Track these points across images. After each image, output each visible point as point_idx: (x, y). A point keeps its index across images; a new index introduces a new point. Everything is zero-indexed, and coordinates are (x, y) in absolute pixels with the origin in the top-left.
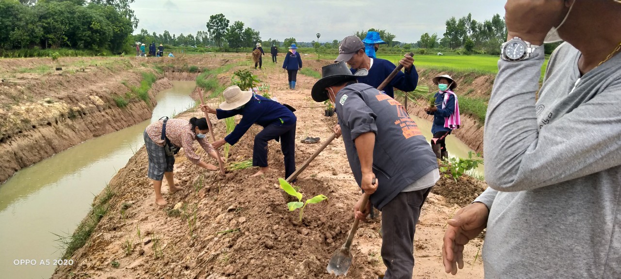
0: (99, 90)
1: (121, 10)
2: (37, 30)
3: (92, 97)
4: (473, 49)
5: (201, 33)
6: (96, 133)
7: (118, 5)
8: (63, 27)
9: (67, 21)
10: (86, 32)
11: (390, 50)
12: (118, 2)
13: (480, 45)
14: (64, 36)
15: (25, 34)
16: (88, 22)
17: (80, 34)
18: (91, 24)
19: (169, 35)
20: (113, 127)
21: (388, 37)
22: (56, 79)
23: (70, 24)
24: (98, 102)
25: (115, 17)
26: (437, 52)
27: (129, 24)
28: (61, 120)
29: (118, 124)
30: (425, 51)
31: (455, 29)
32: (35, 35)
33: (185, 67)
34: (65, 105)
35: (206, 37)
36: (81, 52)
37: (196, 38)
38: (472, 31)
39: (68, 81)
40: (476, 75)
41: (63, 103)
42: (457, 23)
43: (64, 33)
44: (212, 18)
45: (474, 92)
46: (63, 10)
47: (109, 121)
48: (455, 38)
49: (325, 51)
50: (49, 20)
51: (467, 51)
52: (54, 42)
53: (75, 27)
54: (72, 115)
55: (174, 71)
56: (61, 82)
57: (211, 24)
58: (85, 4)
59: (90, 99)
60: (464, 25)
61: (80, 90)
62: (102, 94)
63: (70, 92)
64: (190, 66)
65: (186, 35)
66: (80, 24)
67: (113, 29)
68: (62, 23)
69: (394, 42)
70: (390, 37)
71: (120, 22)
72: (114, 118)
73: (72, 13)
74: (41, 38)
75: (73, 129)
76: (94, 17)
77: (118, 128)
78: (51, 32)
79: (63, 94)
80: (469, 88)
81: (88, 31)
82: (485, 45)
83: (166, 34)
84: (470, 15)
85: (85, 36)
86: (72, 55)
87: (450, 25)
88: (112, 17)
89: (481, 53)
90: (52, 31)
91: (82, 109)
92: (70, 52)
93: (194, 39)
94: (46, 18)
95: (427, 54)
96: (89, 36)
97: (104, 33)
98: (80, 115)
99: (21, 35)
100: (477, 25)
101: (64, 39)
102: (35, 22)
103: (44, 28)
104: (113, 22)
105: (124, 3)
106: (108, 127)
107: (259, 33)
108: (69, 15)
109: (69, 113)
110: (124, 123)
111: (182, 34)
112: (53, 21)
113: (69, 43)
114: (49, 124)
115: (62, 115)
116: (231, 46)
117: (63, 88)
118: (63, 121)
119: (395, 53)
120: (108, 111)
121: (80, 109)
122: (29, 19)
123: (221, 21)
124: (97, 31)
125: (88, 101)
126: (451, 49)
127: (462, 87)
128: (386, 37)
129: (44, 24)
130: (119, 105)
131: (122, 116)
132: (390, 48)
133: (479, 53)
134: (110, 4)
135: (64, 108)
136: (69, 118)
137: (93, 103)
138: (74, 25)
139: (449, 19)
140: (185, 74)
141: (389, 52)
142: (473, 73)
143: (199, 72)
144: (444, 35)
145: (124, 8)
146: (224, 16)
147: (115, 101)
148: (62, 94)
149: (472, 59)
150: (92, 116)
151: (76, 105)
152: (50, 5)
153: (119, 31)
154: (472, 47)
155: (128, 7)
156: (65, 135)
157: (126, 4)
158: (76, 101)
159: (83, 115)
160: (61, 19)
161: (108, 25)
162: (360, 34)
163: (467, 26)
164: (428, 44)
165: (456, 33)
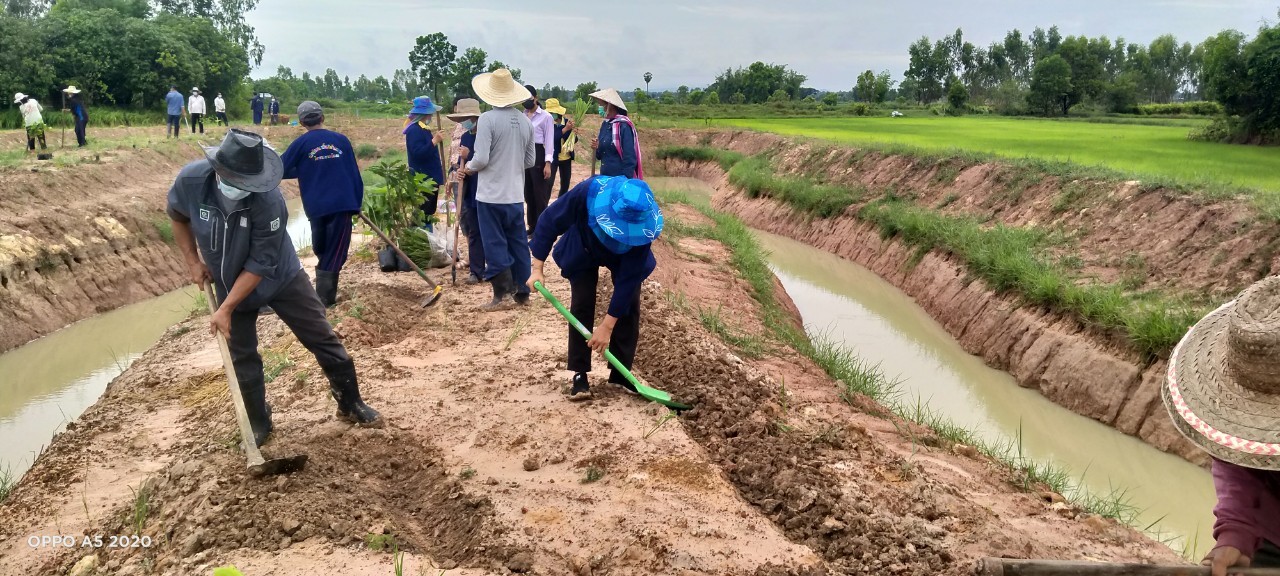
0: (121, 205)
1: (228, 27)
2: (41, 70)
3: (100, 221)
4: (966, 104)
5: (403, 74)
6: (104, 304)
7: (219, 17)
8: (97, 63)
9: (107, 52)
10: (148, 74)
11: (794, 108)
12: (221, 10)
13: (981, 94)
14: (100, 83)
15: (16, 79)
16: (151, 52)
17: (135, 76)
18: (159, 56)
19: (336, 78)
20: (147, 288)
21: (792, 80)
22: (20, 182)
23: (113, 57)
24: (114, 232)
25: (210, 41)
26: (890, 110)
27: (242, 56)
28: (16, 277)
29: (158, 280)
30: (867, 109)
31: (927, 62)
32: (37, 80)
34: (30, 240)
35: (414, 81)
36: (137, 115)
37: (393, 84)
38: (963, 67)
39: (50, 186)
40: (963, 163)
41: (24, 235)
42: (933, 49)
43: (99, 76)
44: (421, 41)
45: (959, 201)
46: (99, 26)
47: (138, 274)
48: (930, 81)
49: (656, 109)
50: (68, 49)
51: (953, 108)
53: (123, 62)
54: (45, 264)
56: (32, 186)
57: (419, 55)
58: (151, 14)
59: (95, 225)
60: (946, 52)
61: (77, 205)
62: (125, 212)
63: (48, 211)
65: (371, 78)
66: (133, 58)
67: (207, 67)
68: (96, 56)
69: (803, 89)
70: (796, 81)
71: (221, 53)
72: (151, 267)
73: (118, 33)
74: (51, 86)
75: (46, 295)
76: (165, 42)
77: (159, 291)
78: (73, 75)
79: (30, 214)
80: (947, 192)
81: (152, 70)
82: (990, 95)
83: (331, 76)
84: (959, 33)
85: (144, 81)
86: (118, 123)
87: (918, 53)
88: (205, 42)
89: (981, 113)
90: (76, 71)
91: (73, 249)
92: (113, 115)
93: (388, 86)
94: (61, 44)
95: (870, 114)
96: (153, 82)
97: (186, 76)
98: (67, 263)
99: (7, 81)
100: (974, 54)
101: (99, 88)
102: (38, 53)
103: (57, 65)
104: (205, 53)
105: (232, 11)
106: (134, 288)
108: (112, 39)
109: (38, 259)
110: (176, 278)
111: (363, 76)
112: (76, 50)
113: (110, 97)
115: (20, 265)
117: (33, 199)
118: (20, 278)
119: (804, 113)
120: (138, 251)
121: (66, 250)
122: (26, 47)
123: (439, 47)
124: (170, 72)
125: (89, 229)
126: (921, 103)
127: (934, 189)
128: (787, 80)
129: (58, 57)
130: (166, 237)
131: (173, 262)
132: (793, 103)
133: (977, 112)
134: (204, 14)
135: (27, 247)
136: (37, 270)
137: (102, 234)
138: (122, 58)
139: (915, 40)
141: (792, 111)
142: (956, 158)
144: (906, 74)
145: (232, 21)
146: (446, 38)
147: (157, 228)
148: (28, 215)
149: (964, 123)
150: (97, 264)
151: (59, 239)
152: (72, 17)
153: (220, 70)
154: (964, 99)
155: (241, 20)
156: (25, 311)
157: (237, 13)
158: (58, 232)
159: (74, 264)
160: (94, 45)
161: (194, 58)
162: (733, 73)
163: (954, 55)
164: (871, 95)
165: (931, 70)
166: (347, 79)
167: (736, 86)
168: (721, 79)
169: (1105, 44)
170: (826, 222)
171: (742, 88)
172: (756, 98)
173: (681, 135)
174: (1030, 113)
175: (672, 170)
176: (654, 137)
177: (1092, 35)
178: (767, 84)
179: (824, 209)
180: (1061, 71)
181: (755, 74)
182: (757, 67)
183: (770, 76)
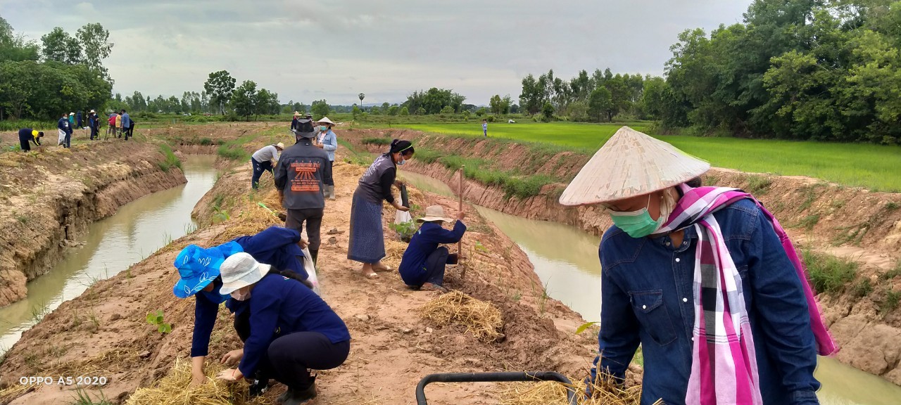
1: (90, 68)
4: (554, 115)
5: (190, 95)
6: (152, 190)
7: (85, 62)
8: (25, 93)
9: (30, 86)
10: (55, 99)
11: (451, 117)
12: (86, 58)
13: (564, 109)
14: (26, 105)
16: (57, 86)
17: (46, 101)
18: (62, 88)
19: (141, 98)
20: (163, 187)
21: (456, 99)
23: (34, 89)
24: (148, 166)
25: (87, 79)
29: (165, 184)
30: (495, 118)
31: (533, 90)
33: (196, 139)
35: (197, 100)
37: (182, 101)
38: (555, 92)
42: (536, 81)
43: (26, 100)
44: (212, 76)
46: (25, 71)
47: (159, 181)
48: (533, 102)
49: (367, 118)
50: (6, 85)
51: (546, 118)
52: (13, 112)
53: (39, 92)
54: (135, 175)
55: (182, 144)
57: (211, 84)
60: (544, 84)
62: (149, 159)
64: (201, 138)
65: (166, 97)
66: (46, 89)
67: (88, 95)
68: (23, 88)
69: (463, 105)
70: (460, 99)
71: (94, 85)
72: (162, 179)
73: (36, 75)
75: (137, 185)
76: (65, 80)
77: (166, 188)
78: (9, 100)
81: (58, 97)
83: (137, 97)
84: (551, 73)
85: (53, 103)
87: (528, 85)
88: (84, 79)
89: (563, 120)
90: (10, 97)
91: (140, 170)
93: (178, 103)
95: (497, 121)
96: (58, 104)
97: (78, 100)
100: (561, 85)
101: (26, 108)
104: (87, 85)
105: (93, 59)
106: (159, 186)
107: (277, 94)
108: (32, 78)
109: (132, 173)
110: (170, 184)
111: (160, 96)
112: (11, 85)
113: (32, 113)
114: (123, 179)
115: (129, 174)
116: (240, 113)
118: (130, 178)
119: (457, 121)
120: (157, 173)
123: (224, 79)
124: (68, 98)
125: (142, 164)
126: (529, 115)
128: (453, 99)
130: (163, 169)
131: (167, 178)
132: (455, 114)
133: (561, 120)
134: (74, 60)
135: (130, 169)
137: (145, 166)
139: (525, 76)
140: (196, 147)
143: (212, 144)
144: (520, 97)
145: (94, 65)
146: (228, 74)
147: (160, 166)
150: (147, 176)
151: (136, 167)
153: (96, 96)
154: (552, 112)
155: (99, 64)
157: (97, 60)
159: (141, 175)
160: (22, 82)
161: (82, 89)
162: (418, 94)
163: (550, 85)
164: (500, 109)
165: (535, 94)
166: (149, 98)
167: (420, 103)
168: (410, 98)
169: (639, 78)
170: (430, 165)
171: (424, 105)
172: (433, 110)
173: (375, 132)
174: (590, 121)
175: (370, 149)
176: (361, 133)
177: (632, 73)
178: (440, 102)
179: (429, 161)
180: (606, 96)
181: (432, 96)
182: (433, 91)
183: (442, 97)
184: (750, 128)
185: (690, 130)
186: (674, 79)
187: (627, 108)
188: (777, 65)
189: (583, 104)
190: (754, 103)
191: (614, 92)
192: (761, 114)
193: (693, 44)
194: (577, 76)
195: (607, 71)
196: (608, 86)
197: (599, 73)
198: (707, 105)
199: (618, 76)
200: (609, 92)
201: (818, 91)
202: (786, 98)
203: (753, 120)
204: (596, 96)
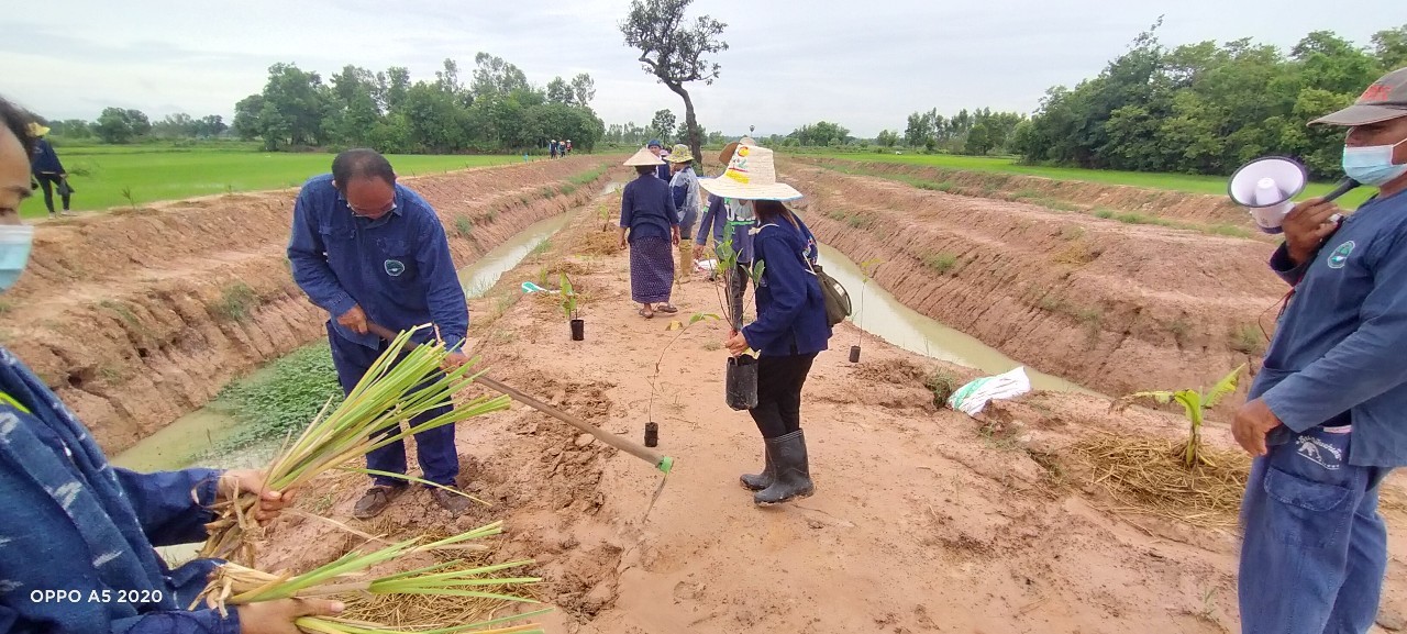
184: (1095, 161)
185: (1048, 162)
186: (1039, 124)
187: (1000, 144)
188: (1118, 116)
189: (960, 139)
190: (1098, 143)
191: (991, 129)
192: (1103, 152)
193: (1057, 97)
194: (958, 115)
195: (987, 109)
196: (986, 123)
197: (979, 112)
198: (1062, 143)
199: (996, 114)
200: (987, 129)
201: (1148, 135)
202: (1122, 141)
203: (1097, 156)
204: (974, 132)
